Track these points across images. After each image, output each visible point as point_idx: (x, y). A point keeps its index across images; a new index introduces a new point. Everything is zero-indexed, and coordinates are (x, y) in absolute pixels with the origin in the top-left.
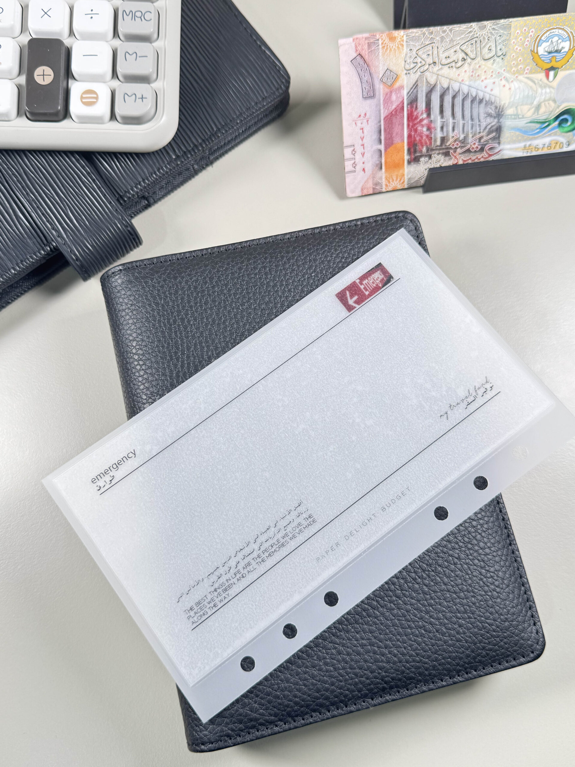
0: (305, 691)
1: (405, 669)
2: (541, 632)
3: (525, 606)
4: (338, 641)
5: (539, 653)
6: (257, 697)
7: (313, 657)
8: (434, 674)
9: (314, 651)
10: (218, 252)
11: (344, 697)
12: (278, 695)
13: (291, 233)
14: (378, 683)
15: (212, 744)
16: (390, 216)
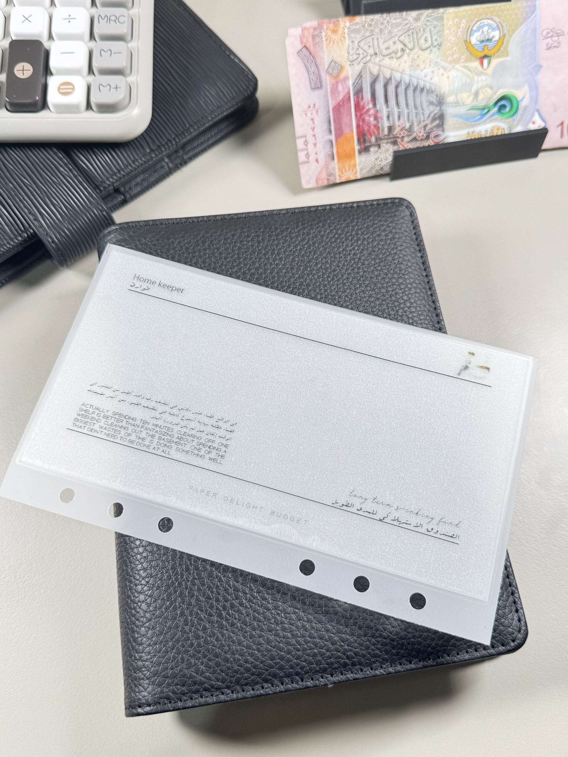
0: (258, 657)
1: (370, 644)
2: (524, 620)
3: (506, 590)
4: (299, 606)
5: (520, 642)
6: (205, 658)
7: (270, 620)
8: (403, 654)
9: (272, 613)
10: (214, 220)
11: (301, 668)
12: (228, 657)
13: (288, 209)
14: (339, 657)
15: (150, 706)
16: (386, 202)
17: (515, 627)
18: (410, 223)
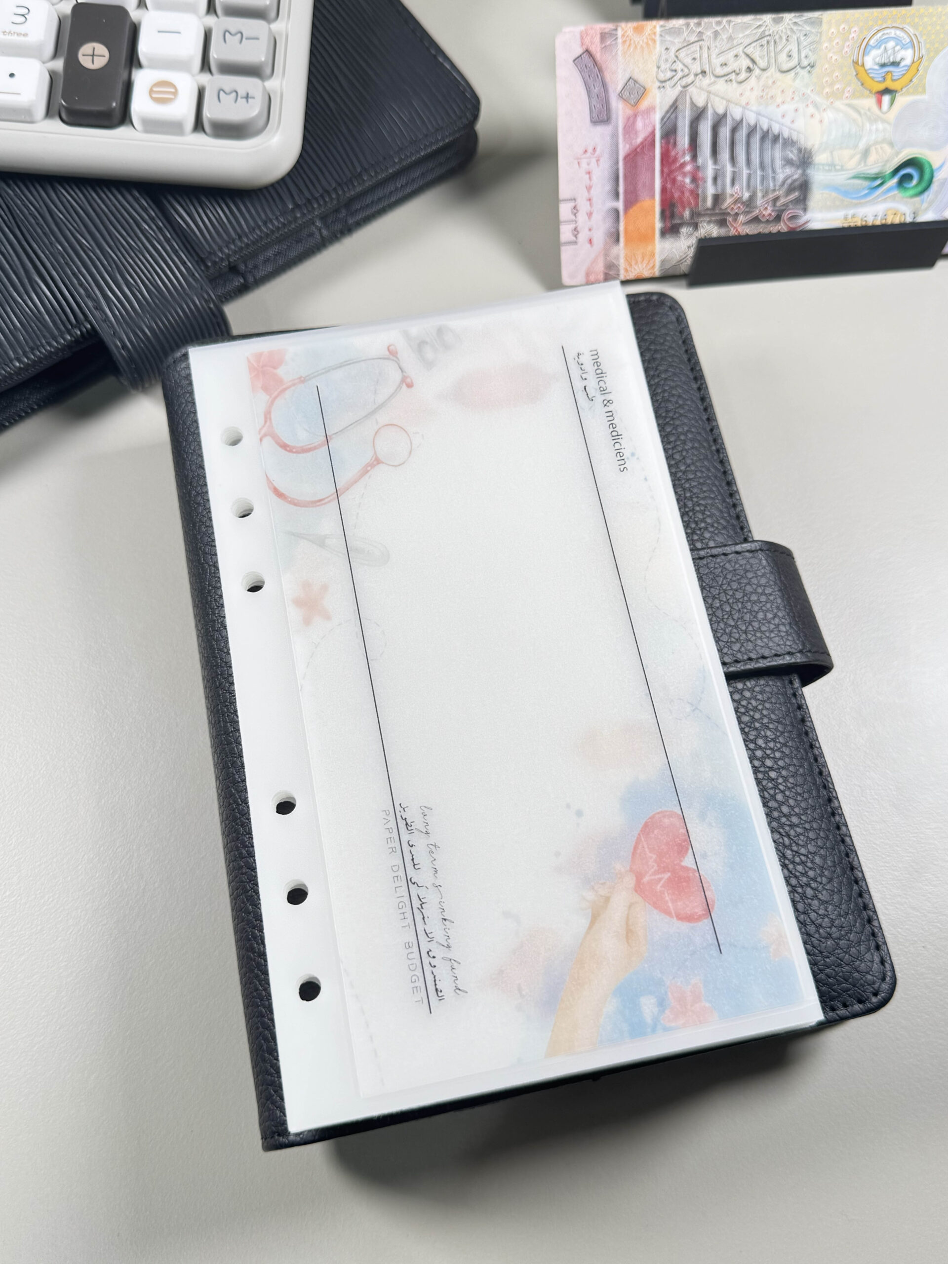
2: (889, 962)
3: (859, 916)
5: (885, 996)
17: (877, 972)
18: (677, 334)
